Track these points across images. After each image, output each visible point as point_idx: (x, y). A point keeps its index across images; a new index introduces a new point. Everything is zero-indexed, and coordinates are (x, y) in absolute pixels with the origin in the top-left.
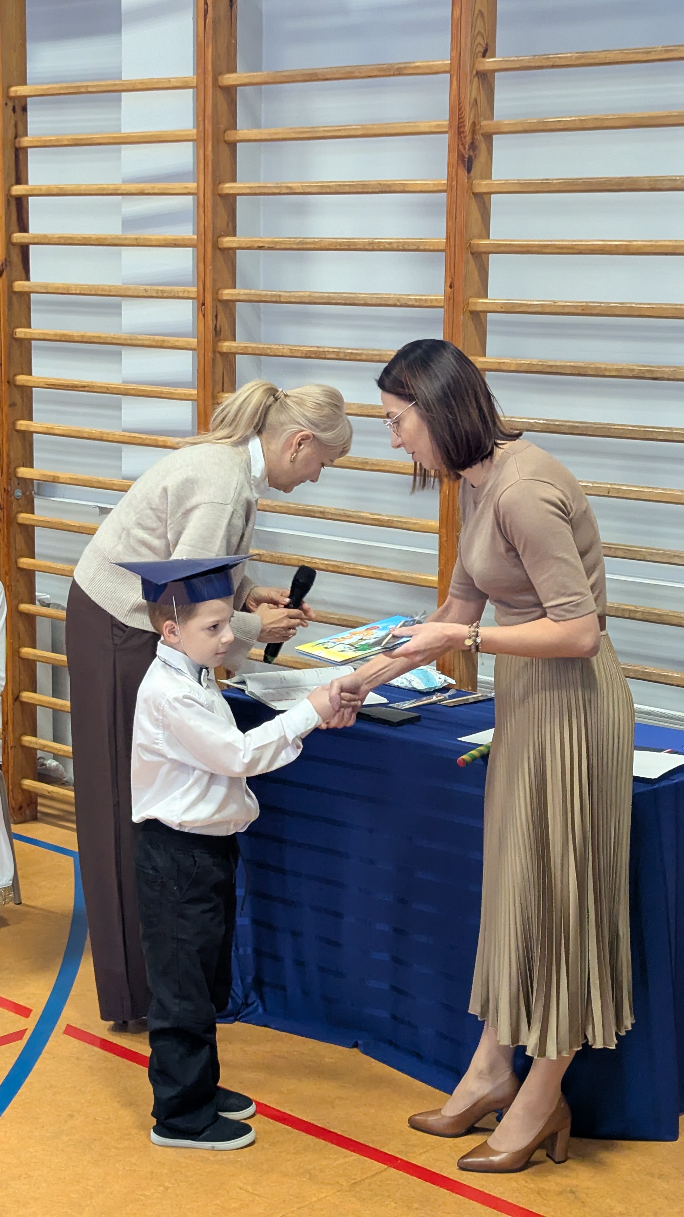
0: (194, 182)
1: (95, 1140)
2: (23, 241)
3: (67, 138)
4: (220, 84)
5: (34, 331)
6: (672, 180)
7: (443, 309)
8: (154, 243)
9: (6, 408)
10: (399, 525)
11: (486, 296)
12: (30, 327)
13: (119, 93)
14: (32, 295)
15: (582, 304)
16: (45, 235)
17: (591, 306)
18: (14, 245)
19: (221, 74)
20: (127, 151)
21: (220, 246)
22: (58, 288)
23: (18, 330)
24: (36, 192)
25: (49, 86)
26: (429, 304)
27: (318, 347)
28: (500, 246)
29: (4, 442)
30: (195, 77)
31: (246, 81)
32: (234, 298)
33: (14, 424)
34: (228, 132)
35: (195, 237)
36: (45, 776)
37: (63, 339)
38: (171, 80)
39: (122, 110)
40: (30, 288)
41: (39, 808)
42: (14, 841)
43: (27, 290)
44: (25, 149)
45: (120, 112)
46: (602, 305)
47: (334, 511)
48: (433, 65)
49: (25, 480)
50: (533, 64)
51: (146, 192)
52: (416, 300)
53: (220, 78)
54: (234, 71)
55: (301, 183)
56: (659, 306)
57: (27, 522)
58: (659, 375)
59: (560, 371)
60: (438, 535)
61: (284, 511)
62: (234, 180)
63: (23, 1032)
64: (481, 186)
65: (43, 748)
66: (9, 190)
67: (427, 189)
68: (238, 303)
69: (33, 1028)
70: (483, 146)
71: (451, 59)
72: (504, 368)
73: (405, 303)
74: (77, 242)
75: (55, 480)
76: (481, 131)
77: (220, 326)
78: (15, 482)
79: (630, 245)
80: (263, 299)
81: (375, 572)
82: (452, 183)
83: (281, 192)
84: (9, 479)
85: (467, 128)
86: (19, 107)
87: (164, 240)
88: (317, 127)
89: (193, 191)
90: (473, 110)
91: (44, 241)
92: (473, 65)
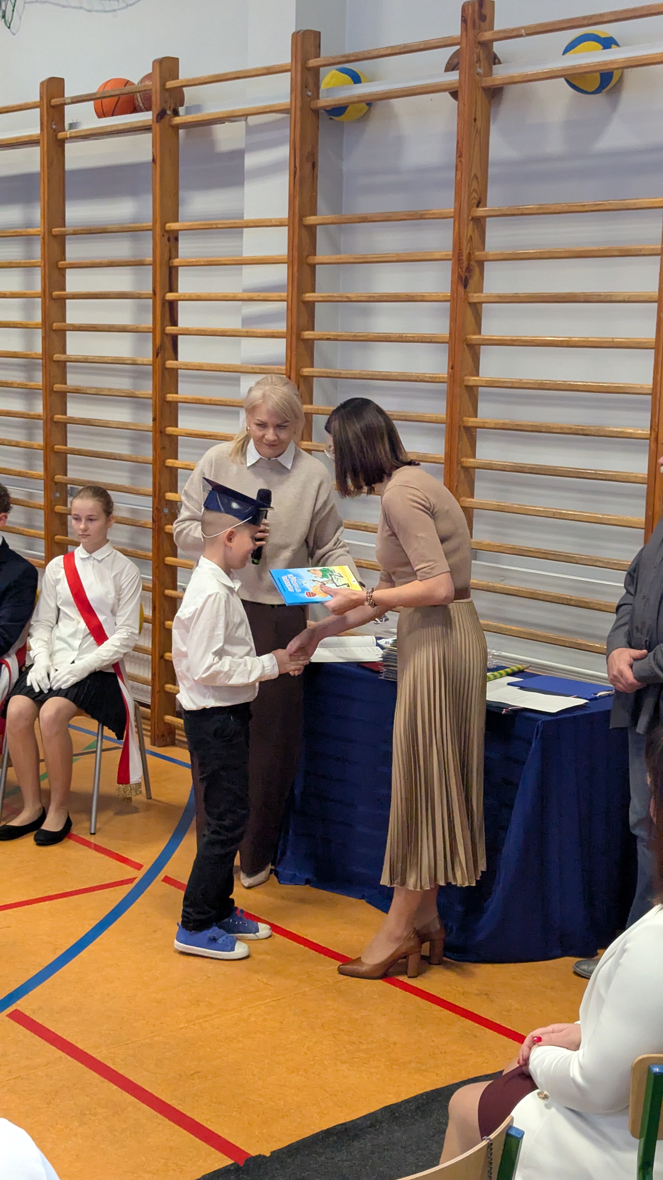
0: (286, 292)
2: (173, 332)
3: (203, 260)
4: (304, 223)
5: (180, 396)
7: (446, 384)
8: (259, 335)
9: (160, 450)
12: (177, 393)
13: (240, 229)
14: (179, 371)
15: (538, 382)
16: (189, 329)
17: (543, 383)
18: (167, 335)
19: (306, 216)
20: (246, 269)
21: (303, 338)
22: (194, 366)
23: (169, 395)
24: (182, 298)
25: (191, 225)
26: (438, 380)
28: (488, 340)
29: (157, 474)
30: (288, 218)
31: (320, 221)
32: (310, 374)
33: (164, 462)
34: (310, 257)
35: (286, 331)
37: (197, 402)
38: (273, 221)
39: (244, 241)
40: (177, 365)
41: (177, 737)
43: (175, 367)
44: (177, 267)
45: (242, 242)
46: (551, 382)
48: (443, 212)
49: (171, 501)
50: (509, 213)
51: (254, 299)
52: (429, 377)
53: (304, 219)
54: (315, 214)
58: (588, 433)
62: (313, 291)
63: (135, 879)
64: (475, 297)
66: (164, 296)
67: (439, 299)
68: (314, 378)
69: (141, 877)
70: (477, 270)
71: (455, 208)
72: (487, 426)
76: (476, 259)
78: (163, 502)
80: (329, 375)
82: (454, 295)
83: (343, 300)
84: (160, 500)
85: (464, 257)
86: (173, 238)
87: (265, 333)
88: (367, 255)
89: (285, 299)
90: (469, 244)
91: (188, 333)
92: (469, 212)
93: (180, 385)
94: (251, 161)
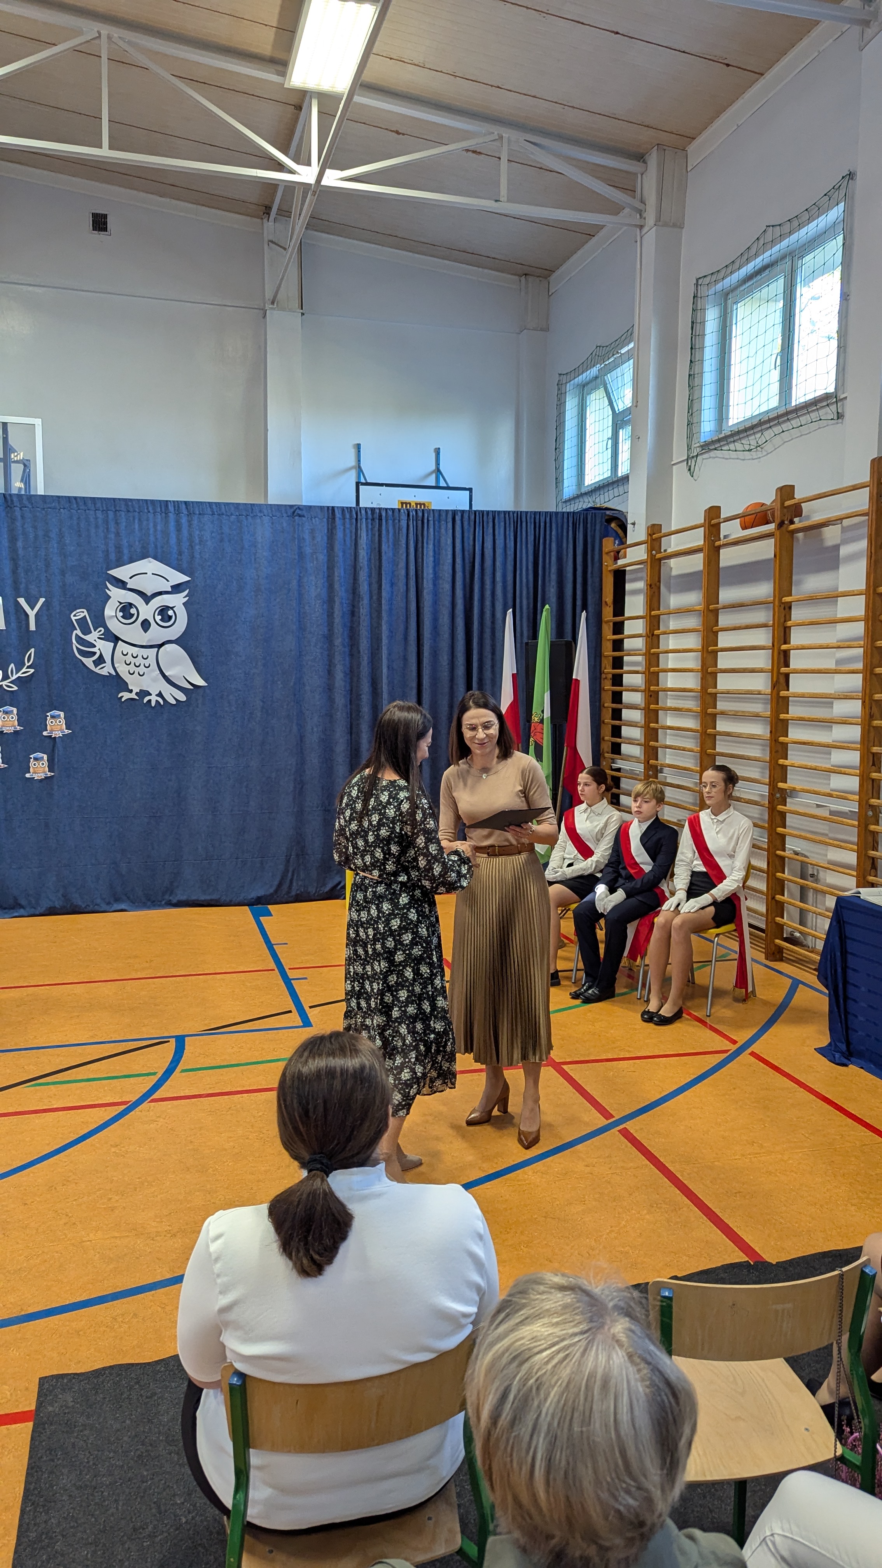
0: (863, 641)
1: (741, 1100)
2: (787, 672)
3: (808, 621)
5: (789, 715)
8: (847, 672)
9: (773, 753)
12: (788, 713)
13: (837, 598)
14: (790, 698)
16: (797, 669)
18: (781, 674)
20: (839, 626)
22: (800, 694)
23: (782, 715)
24: (792, 648)
25: (801, 597)
29: (772, 770)
30: (866, 589)
32: (880, 699)
33: (778, 761)
35: (863, 668)
37: (802, 719)
38: (857, 591)
39: (838, 606)
40: (789, 694)
41: (784, 955)
43: (787, 695)
44: (790, 627)
49: (782, 789)
51: (844, 646)
53: (877, 589)
57: (783, 810)
63: (729, 1050)
65: (786, 925)
66: (780, 647)
69: (735, 1049)
78: (776, 790)
84: (774, 788)
86: (788, 607)
87: (850, 670)
89: (862, 646)
91: (796, 672)
93: (790, 707)
94: (844, 551)
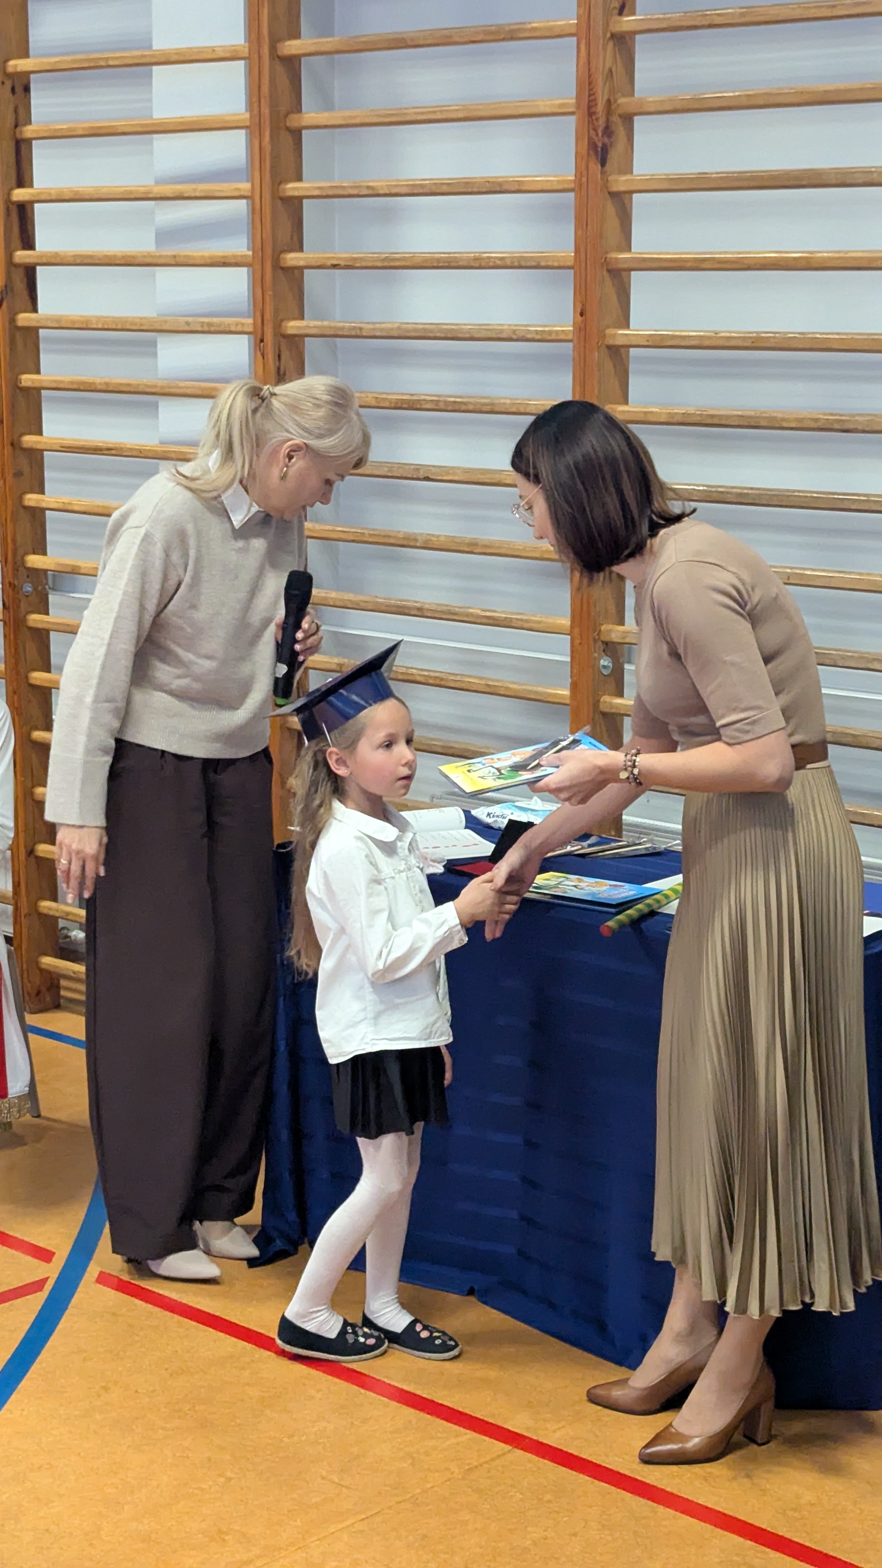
0: (248, 181)
1: (137, 1418)
2: (27, 261)
3: (83, 126)
4: (279, 54)
5: (44, 378)
6: (867, 172)
7: (571, 345)
8: (198, 262)
9: (9, 478)
10: (520, 624)
11: (627, 326)
13: (148, 68)
14: (41, 331)
15: (751, 335)
16: (56, 253)
17: (763, 338)
18: (17, 266)
19: (281, 40)
20: (160, 142)
21: (283, 265)
22: (73, 322)
23: (24, 377)
24: (43, 197)
25: (57, 59)
26: (553, 337)
27: (412, 395)
28: (644, 260)
29: (8, 521)
30: (247, 44)
31: (312, 49)
32: (302, 332)
33: (21, 498)
34: (291, 116)
35: (250, 253)
36: (67, 952)
37: (82, 388)
38: (215, 49)
39: (154, 90)
40: (38, 322)
41: (63, 993)
42: (30, 1035)
43: (34, 324)
44: (29, 142)
45: (151, 92)
46: (777, 335)
47: (434, 607)
48: (555, 26)
49: (36, 571)
50: (685, 24)
51: (186, 195)
52: (537, 332)
53: (279, 45)
54: (297, 35)
55: (387, 181)
56: (850, 337)
57: (40, 626)
58: (851, 426)
59: (723, 422)
60: (569, 637)
61: (369, 608)
62: (299, 178)
63: (43, 1282)
64: (620, 183)
65: (66, 916)
66: (9, 195)
67: (549, 188)
68: (306, 339)
69: (56, 1276)
70: (621, 131)
71: (578, 18)
73: (523, 336)
74: (97, 262)
75: (75, 571)
76: (620, 111)
77: (285, 368)
79: (812, 258)
80: (340, 333)
81: (489, 686)
82: (581, 180)
83: (361, 193)
84: (16, 570)
85: (600, 108)
86: (20, 87)
87: (210, 257)
88: (406, 109)
89: (246, 194)
90: (607, 84)
91: (56, 261)
92: (607, 25)
93: (42, 356)
